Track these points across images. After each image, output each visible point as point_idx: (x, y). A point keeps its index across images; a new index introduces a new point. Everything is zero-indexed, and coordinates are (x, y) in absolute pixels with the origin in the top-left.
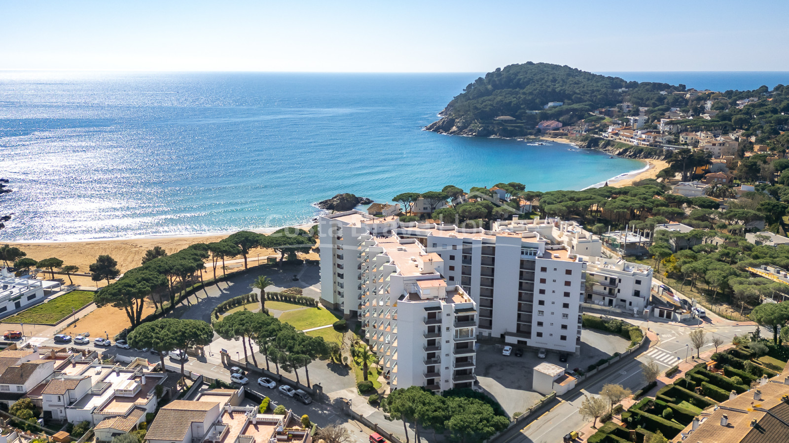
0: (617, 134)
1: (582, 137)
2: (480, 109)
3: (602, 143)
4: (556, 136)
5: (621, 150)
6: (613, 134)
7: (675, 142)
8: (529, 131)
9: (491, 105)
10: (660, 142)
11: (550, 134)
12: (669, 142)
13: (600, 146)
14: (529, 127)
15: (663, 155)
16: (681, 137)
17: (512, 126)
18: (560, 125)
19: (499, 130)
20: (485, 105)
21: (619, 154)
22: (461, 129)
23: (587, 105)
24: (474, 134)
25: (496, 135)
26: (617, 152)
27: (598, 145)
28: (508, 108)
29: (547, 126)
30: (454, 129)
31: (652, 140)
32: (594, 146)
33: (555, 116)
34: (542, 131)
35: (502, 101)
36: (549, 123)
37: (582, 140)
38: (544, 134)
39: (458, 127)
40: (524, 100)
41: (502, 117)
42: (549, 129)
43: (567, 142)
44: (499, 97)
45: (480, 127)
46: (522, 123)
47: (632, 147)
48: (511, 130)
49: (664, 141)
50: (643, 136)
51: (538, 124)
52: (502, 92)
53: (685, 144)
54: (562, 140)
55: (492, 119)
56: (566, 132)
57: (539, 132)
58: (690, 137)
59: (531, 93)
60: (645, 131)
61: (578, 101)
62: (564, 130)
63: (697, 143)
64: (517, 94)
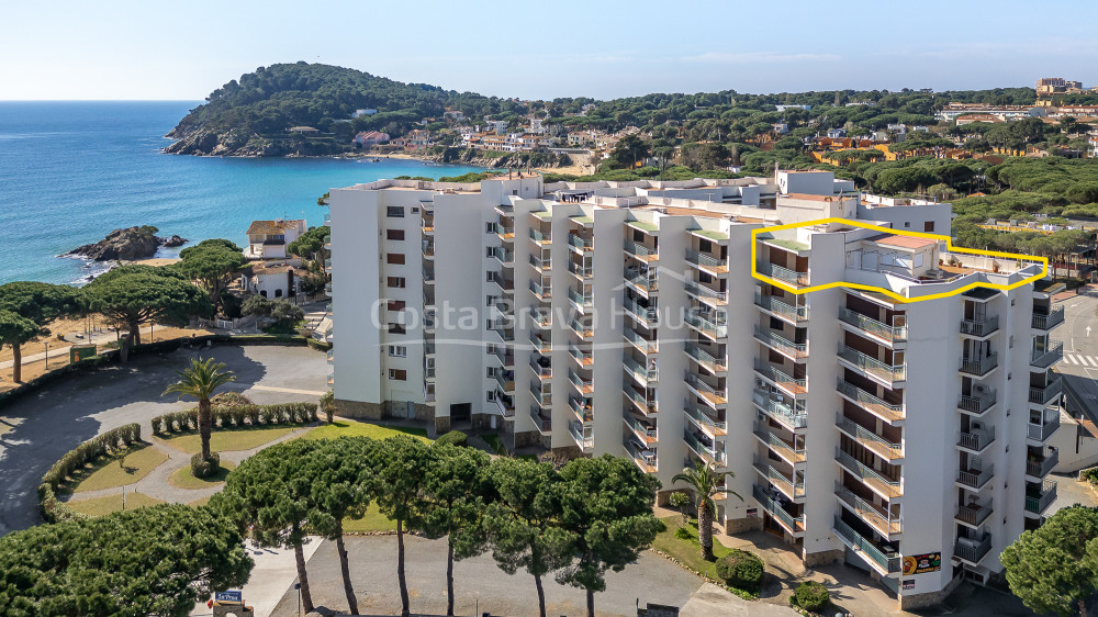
0: (478, 142)
1: (430, 149)
2: (260, 117)
3: (463, 155)
4: (387, 151)
5: (498, 160)
6: (472, 142)
7: (562, 144)
8: (344, 146)
9: (276, 111)
10: (545, 146)
11: (377, 149)
12: (556, 145)
13: (462, 158)
14: (343, 141)
15: (556, 161)
16: (569, 137)
17: (318, 140)
18: (387, 137)
19: (298, 146)
20: (269, 112)
21: (497, 165)
22: (233, 148)
23: (413, 112)
24: (259, 153)
25: (295, 153)
26: (494, 162)
27: (458, 158)
28: (303, 116)
29: (369, 138)
30: (220, 147)
31: (533, 144)
32: (453, 158)
33: (376, 125)
34: (364, 146)
36: (371, 134)
37: (431, 154)
38: (367, 150)
39: (228, 145)
40: (324, 105)
41: (298, 128)
42: (373, 143)
43: (408, 157)
44: (286, 101)
45: (266, 144)
46: (331, 136)
47: (512, 154)
48: (317, 146)
49: (550, 144)
50: (521, 140)
51: (354, 137)
52: (284, 95)
53: (577, 146)
54: (400, 156)
55: (285, 132)
56: (400, 145)
57: (360, 147)
58: (581, 138)
59: (330, 97)
60: (520, 134)
61: (397, 107)
62: (398, 143)
63: (591, 145)
64: (310, 96)
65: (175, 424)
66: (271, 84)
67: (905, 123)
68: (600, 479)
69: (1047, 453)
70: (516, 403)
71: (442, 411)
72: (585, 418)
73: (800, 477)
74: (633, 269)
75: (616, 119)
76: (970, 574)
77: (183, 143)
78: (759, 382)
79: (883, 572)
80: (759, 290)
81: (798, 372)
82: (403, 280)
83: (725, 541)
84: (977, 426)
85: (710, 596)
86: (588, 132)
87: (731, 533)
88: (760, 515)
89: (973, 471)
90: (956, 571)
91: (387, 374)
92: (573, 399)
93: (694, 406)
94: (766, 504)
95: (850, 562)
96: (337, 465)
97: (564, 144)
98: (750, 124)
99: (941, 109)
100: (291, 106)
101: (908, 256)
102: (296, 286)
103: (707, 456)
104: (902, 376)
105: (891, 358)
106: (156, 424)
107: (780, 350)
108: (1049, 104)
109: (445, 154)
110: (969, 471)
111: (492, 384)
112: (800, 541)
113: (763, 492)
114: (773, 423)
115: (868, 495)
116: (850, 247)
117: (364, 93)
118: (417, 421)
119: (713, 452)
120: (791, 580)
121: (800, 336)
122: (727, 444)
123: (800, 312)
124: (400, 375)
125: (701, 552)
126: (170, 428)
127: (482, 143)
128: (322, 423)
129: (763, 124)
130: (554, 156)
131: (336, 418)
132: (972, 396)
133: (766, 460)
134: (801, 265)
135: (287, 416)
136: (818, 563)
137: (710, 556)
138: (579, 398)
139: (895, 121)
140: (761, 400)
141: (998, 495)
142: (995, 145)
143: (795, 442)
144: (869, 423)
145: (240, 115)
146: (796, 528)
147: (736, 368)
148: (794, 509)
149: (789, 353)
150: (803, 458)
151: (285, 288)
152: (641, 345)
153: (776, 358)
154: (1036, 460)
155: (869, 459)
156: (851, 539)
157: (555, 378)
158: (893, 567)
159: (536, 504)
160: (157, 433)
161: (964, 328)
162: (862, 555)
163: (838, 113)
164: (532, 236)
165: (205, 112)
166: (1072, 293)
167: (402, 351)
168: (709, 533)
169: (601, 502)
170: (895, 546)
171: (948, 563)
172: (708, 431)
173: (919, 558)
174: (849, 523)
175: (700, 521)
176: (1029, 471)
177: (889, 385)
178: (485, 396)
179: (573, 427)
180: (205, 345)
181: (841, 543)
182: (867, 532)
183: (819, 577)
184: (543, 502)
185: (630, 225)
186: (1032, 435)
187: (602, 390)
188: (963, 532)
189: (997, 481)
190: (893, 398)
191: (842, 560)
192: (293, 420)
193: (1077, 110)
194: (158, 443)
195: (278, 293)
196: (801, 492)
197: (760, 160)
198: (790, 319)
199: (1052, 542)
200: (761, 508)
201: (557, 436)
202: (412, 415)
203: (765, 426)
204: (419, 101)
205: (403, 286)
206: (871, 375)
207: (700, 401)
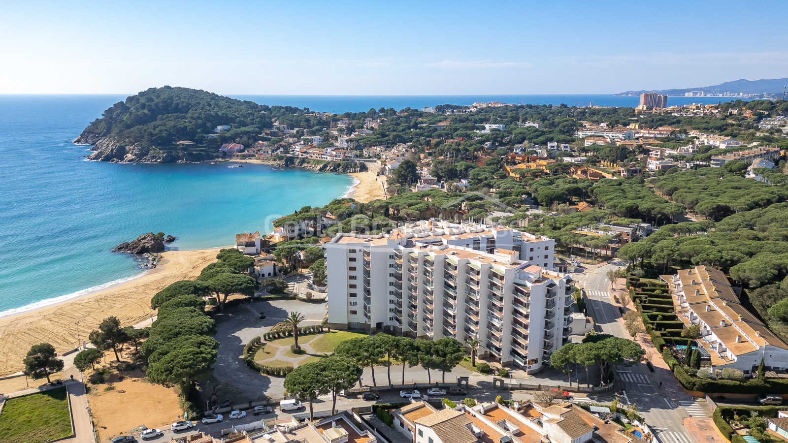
0: (305, 152)
1: (273, 157)
2: (156, 135)
3: (297, 162)
4: (244, 157)
5: (321, 166)
6: (302, 152)
7: (360, 156)
8: (215, 154)
9: (165, 130)
10: (350, 157)
11: (237, 156)
12: (357, 156)
13: (296, 164)
14: (213, 150)
15: (358, 167)
16: (364, 151)
17: (196, 151)
18: (242, 147)
19: (184, 155)
20: (160, 131)
21: (321, 170)
22: (140, 157)
23: (256, 128)
24: (159, 161)
25: (183, 160)
26: (318, 168)
27: (294, 163)
28: (184, 133)
29: (231, 149)
30: (130, 156)
31: (342, 155)
32: (291, 164)
33: (234, 139)
34: (228, 154)
35: (176, 126)
36: (231, 145)
37: (275, 160)
38: (231, 156)
39: (135, 154)
40: (196, 124)
41: (182, 142)
42: (234, 152)
43: (259, 162)
44: (169, 122)
45: (163, 154)
46: (204, 147)
47: (329, 163)
48: (197, 155)
49: (353, 156)
50: (334, 153)
51: (220, 147)
52: (168, 117)
53: (370, 157)
54: (253, 161)
55: (173, 145)
56: (252, 153)
57: (225, 155)
58: (371, 152)
59: (199, 118)
60: (333, 149)
61: (244, 124)
62: (249, 151)
63: (378, 156)
64: (185, 118)
65: (271, 336)
66: (153, 107)
67: (557, 142)
68: (448, 343)
69: (570, 329)
70: (403, 321)
71: (373, 325)
72: (431, 326)
73: (501, 341)
74: (448, 276)
75: (391, 137)
76: (547, 365)
77: (101, 153)
78: (489, 312)
79: (523, 365)
80: (489, 284)
81: (501, 310)
82: (356, 276)
83: (478, 361)
84: (550, 323)
85: (476, 375)
86: (375, 148)
87: (479, 359)
88: (488, 353)
89: (549, 336)
90: (543, 363)
91: (349, 312)
92: (425, 319)
93: (468, 320)
94: (490, 349)
95: (515, 364)
96: (374, 344)
97: (361, 156)
98: (471, 145)
99: (578, 130)
100: (175, 126)
101: (532, 274)
102: (277, 271)
103: (473, 336)
104: (529, 310)
105: (526, 306)
106: (265, 336)
107: (495, 303)
108: (637, 127)
109: (286, 161)
110: (547, 336)
111: (392, 315)
112: (500, 359)
113: (489, 346)
114: (493, 325)
115: (520, 344)
116: (516, 272)
117: (220, 113)
118: (362, 329)
119: (475, 334)
120: (498, 370)
121: (501, 299)
122: (478, 332)
123: (502, 292)
124: (354, 312)
125: (472, 364)
126: (269, 338)
127: (308, 153)
128: (326, 332)
129: (478, 145)
130: (356, 164)
131: (331, 330)
132: (548, 315)
133: (491, 336)
134: (502, 278)
135: (312, 330)
136: (505, 365)
137: (474, 365)
138: (428, 318)
139: (551, 140)
140: (489, 317)
141: (555, 342)
142: (602, 159)
143: (499, 330)
144: (521, 324)
145: (141, 133)
146: (499, 355)
147: (482, 308)
148: (499, 350)
149: (498, 304)
150: (502, 334)
151: (272, 272)
152: (451, 301)
153: (494, 305)
154: (566, 331)
155: (520, 334)
156: (514, 357)
157: (418, 312)
158: (525, 363)
159: (432, 351)
160: (265, 339)
161: (546, 296)
162: (517, 361)
163: (521, 133)
164: (410, 262)
165: (103, 123)
166: (605, 263)
167: (355, 304)
168: (474, 359)
169: (449, 349)
170: (526, 357)
171: (540, 361)
172: (473, 328)
173: (532, 360)
174: (514, 353)
175: (471, 356)
176: (564, 334)
177: (525, 314)
178: (388, 319)
179: (426, 329)
180: (250, 302)
181: (512, 359)
182: (519, 355)
183: (507, 369)
184: (434, 351)
185: (446, 260)
186: (564, 325)
187: (436, 317)
188: (545, 353)
189: (555, 338)
190: (527, 317)
191: (512, 364)
192: (314, 332)
193: (651, 132)
194: (269, 343)
195: (269, 274)
196: (501, 345)
197: (478, 174)
198: (498, 293)
199: (562, 352)
200: (489, 350)
201: (419, 332)
202: (359, 327)
203: (490, 326)
204: (257, 118)
205: (356, 279)
206: (521, 310)
207: (470, 318)
